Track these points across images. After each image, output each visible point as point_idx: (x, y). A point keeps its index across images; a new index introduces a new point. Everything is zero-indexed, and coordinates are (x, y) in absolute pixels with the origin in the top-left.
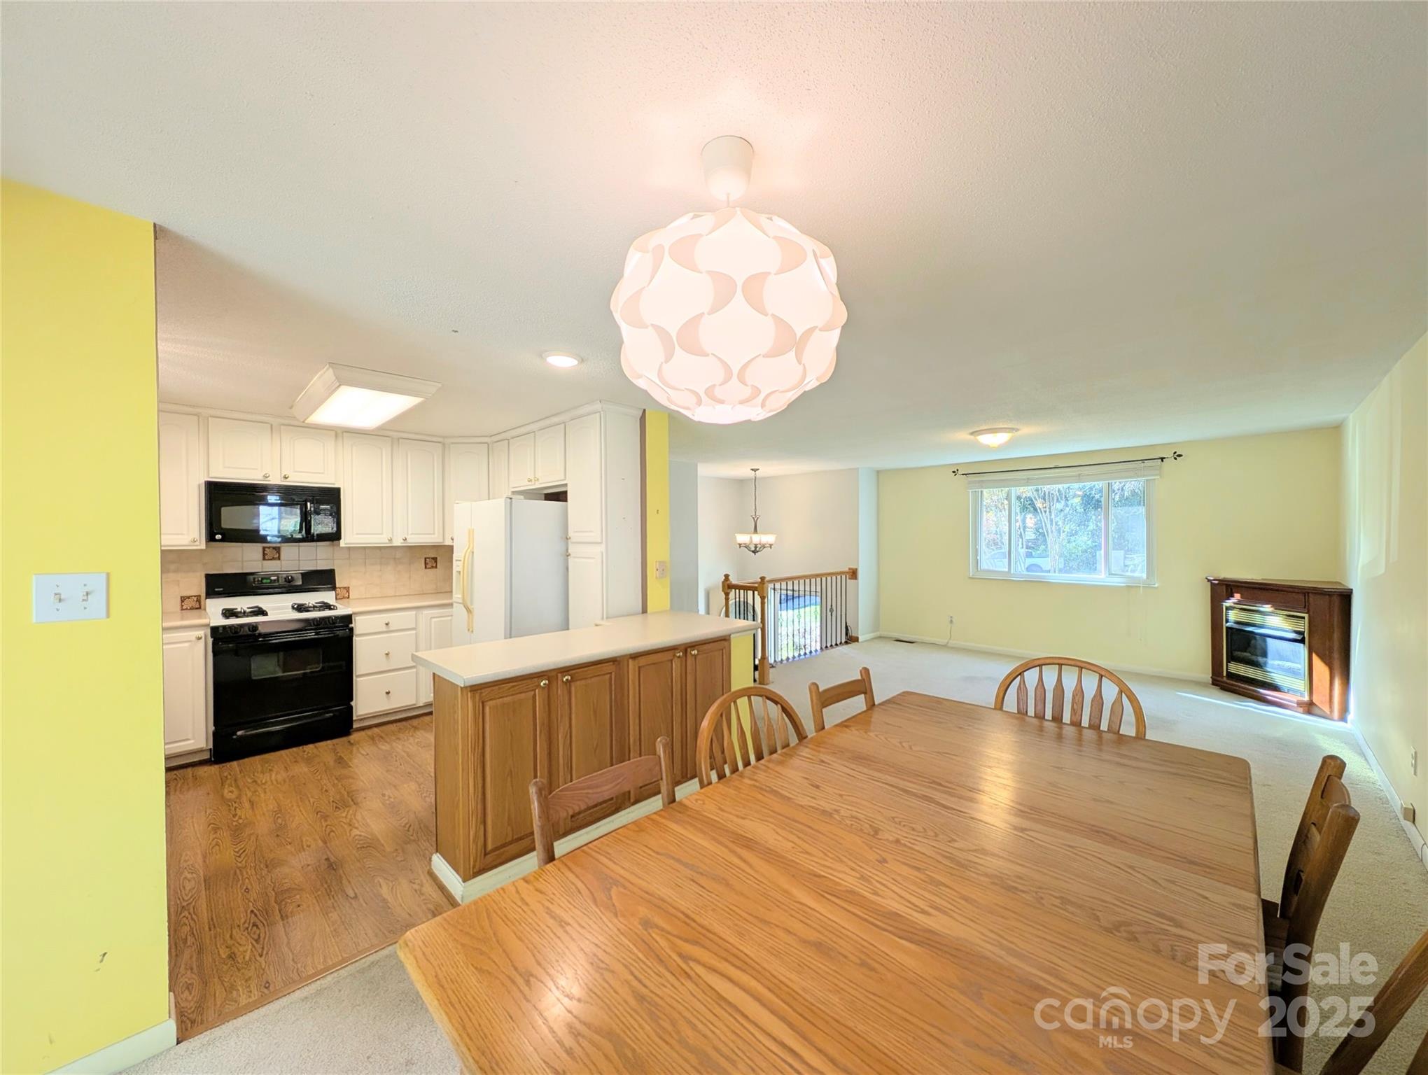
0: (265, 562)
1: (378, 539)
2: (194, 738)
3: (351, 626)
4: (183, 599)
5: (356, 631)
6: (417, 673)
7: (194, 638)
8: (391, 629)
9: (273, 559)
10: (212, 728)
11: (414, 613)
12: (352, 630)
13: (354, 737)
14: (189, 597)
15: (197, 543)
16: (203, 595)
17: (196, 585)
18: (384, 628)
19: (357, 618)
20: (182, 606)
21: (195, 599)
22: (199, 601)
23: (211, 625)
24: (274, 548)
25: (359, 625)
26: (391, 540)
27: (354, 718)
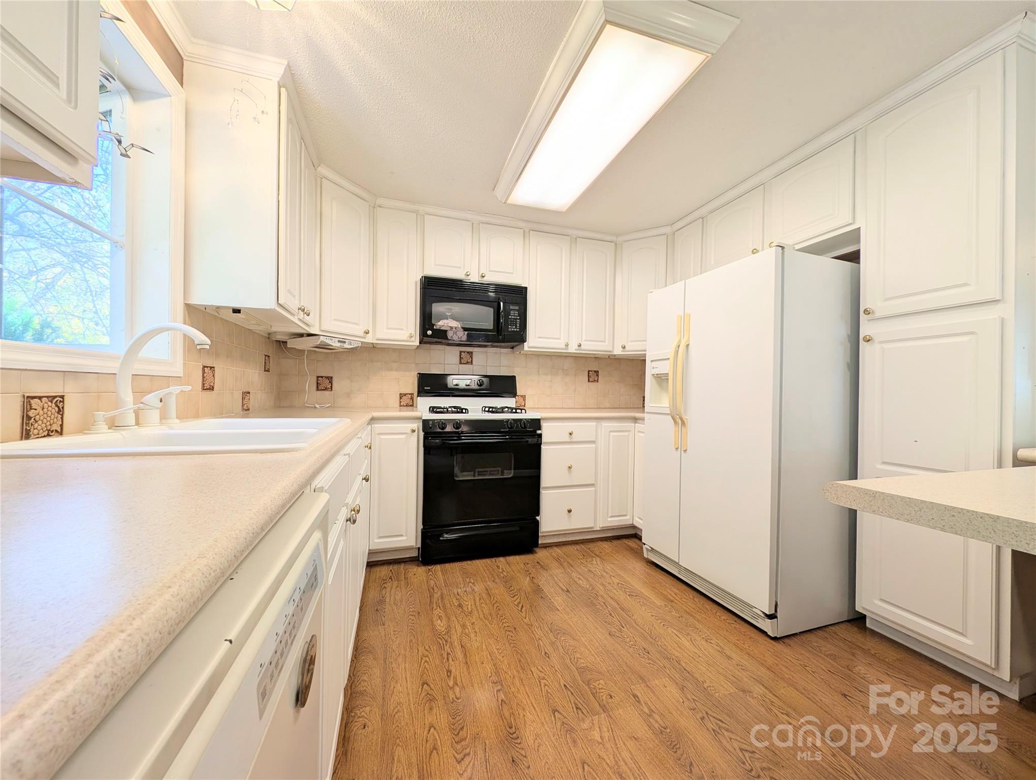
0: (461, 365)
1: (555, 344)
2: (406, 536)
3: (539, 432)
4: (402, 396)
5: (544, 439)
6: (596, 491)
7: (409, 431)
8: (574, 440)
9: (467, 363)
10: (421, 527)
11: (593, 424)
12: (540, 436)
13: (541, 554)
14: (405, 395)
15: (413, 339)
16: (416, 394)
17: (410, 384)
18: (567, 439)
19: (543, 424)
20: (401, 402)
21: (410, 396)
22: (412, 399)
23: (423, 418)
24: (468, 353)
25: (547, 432)
26: (567, 345)
27: (540, 535)
